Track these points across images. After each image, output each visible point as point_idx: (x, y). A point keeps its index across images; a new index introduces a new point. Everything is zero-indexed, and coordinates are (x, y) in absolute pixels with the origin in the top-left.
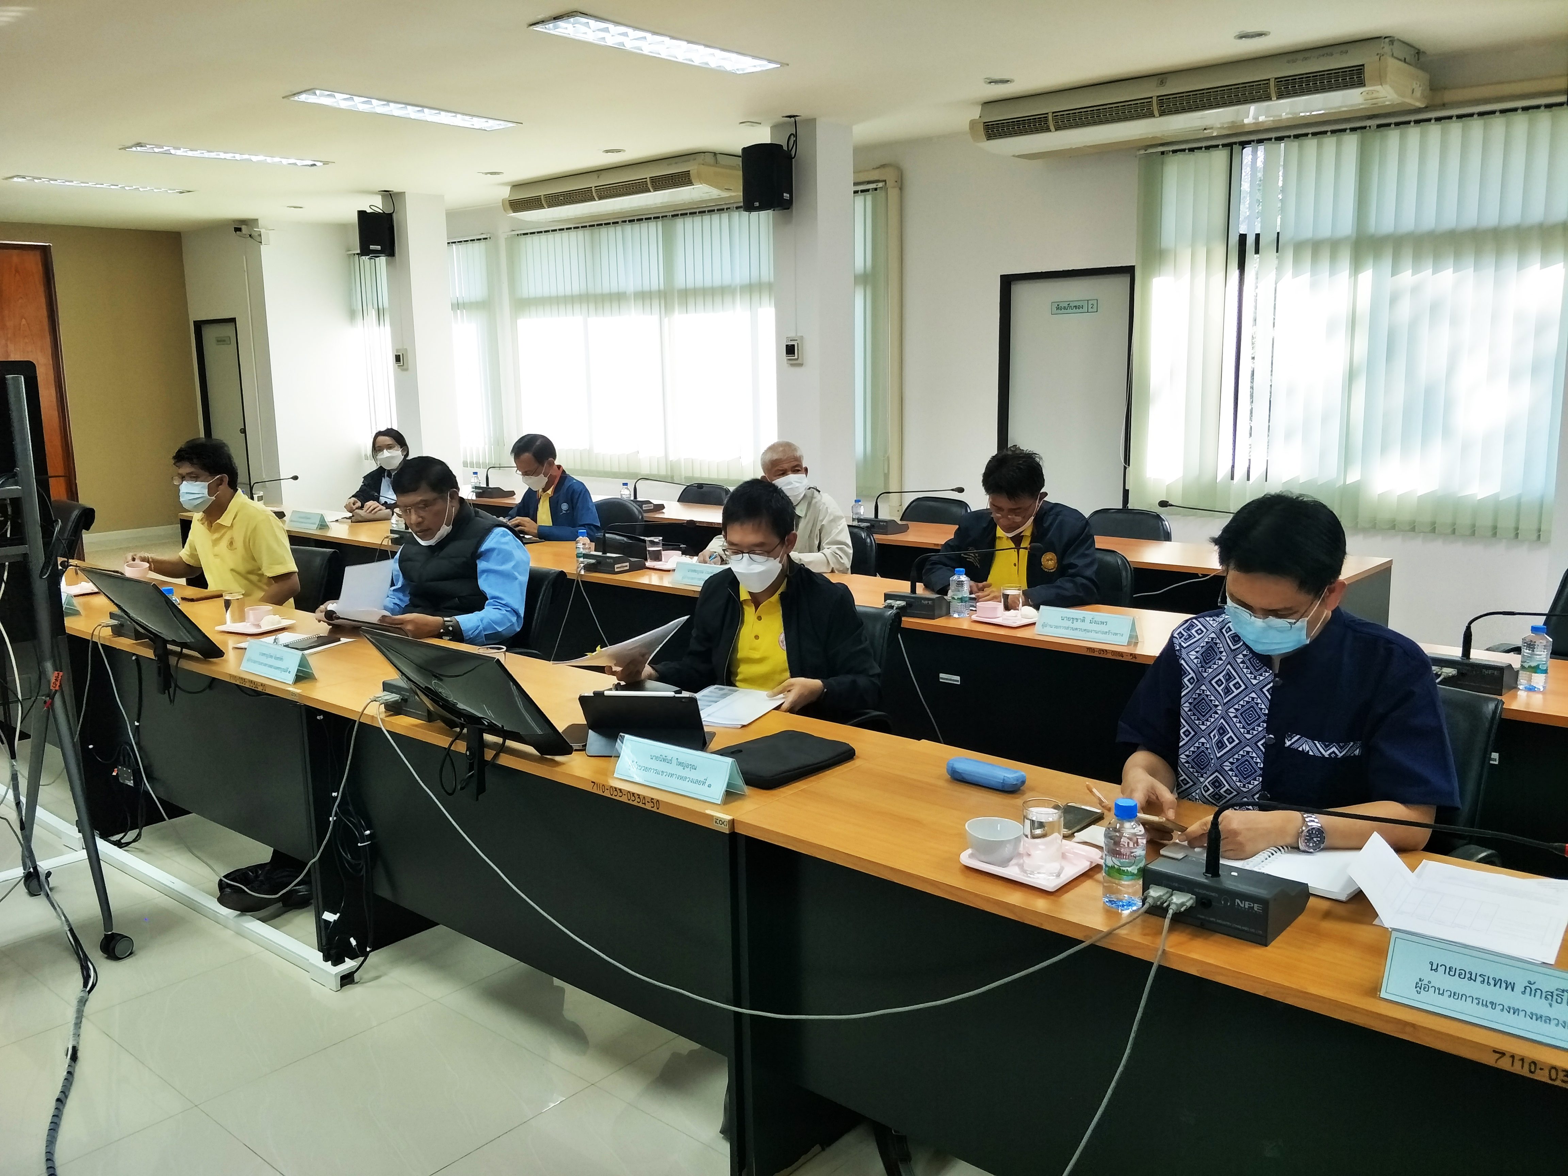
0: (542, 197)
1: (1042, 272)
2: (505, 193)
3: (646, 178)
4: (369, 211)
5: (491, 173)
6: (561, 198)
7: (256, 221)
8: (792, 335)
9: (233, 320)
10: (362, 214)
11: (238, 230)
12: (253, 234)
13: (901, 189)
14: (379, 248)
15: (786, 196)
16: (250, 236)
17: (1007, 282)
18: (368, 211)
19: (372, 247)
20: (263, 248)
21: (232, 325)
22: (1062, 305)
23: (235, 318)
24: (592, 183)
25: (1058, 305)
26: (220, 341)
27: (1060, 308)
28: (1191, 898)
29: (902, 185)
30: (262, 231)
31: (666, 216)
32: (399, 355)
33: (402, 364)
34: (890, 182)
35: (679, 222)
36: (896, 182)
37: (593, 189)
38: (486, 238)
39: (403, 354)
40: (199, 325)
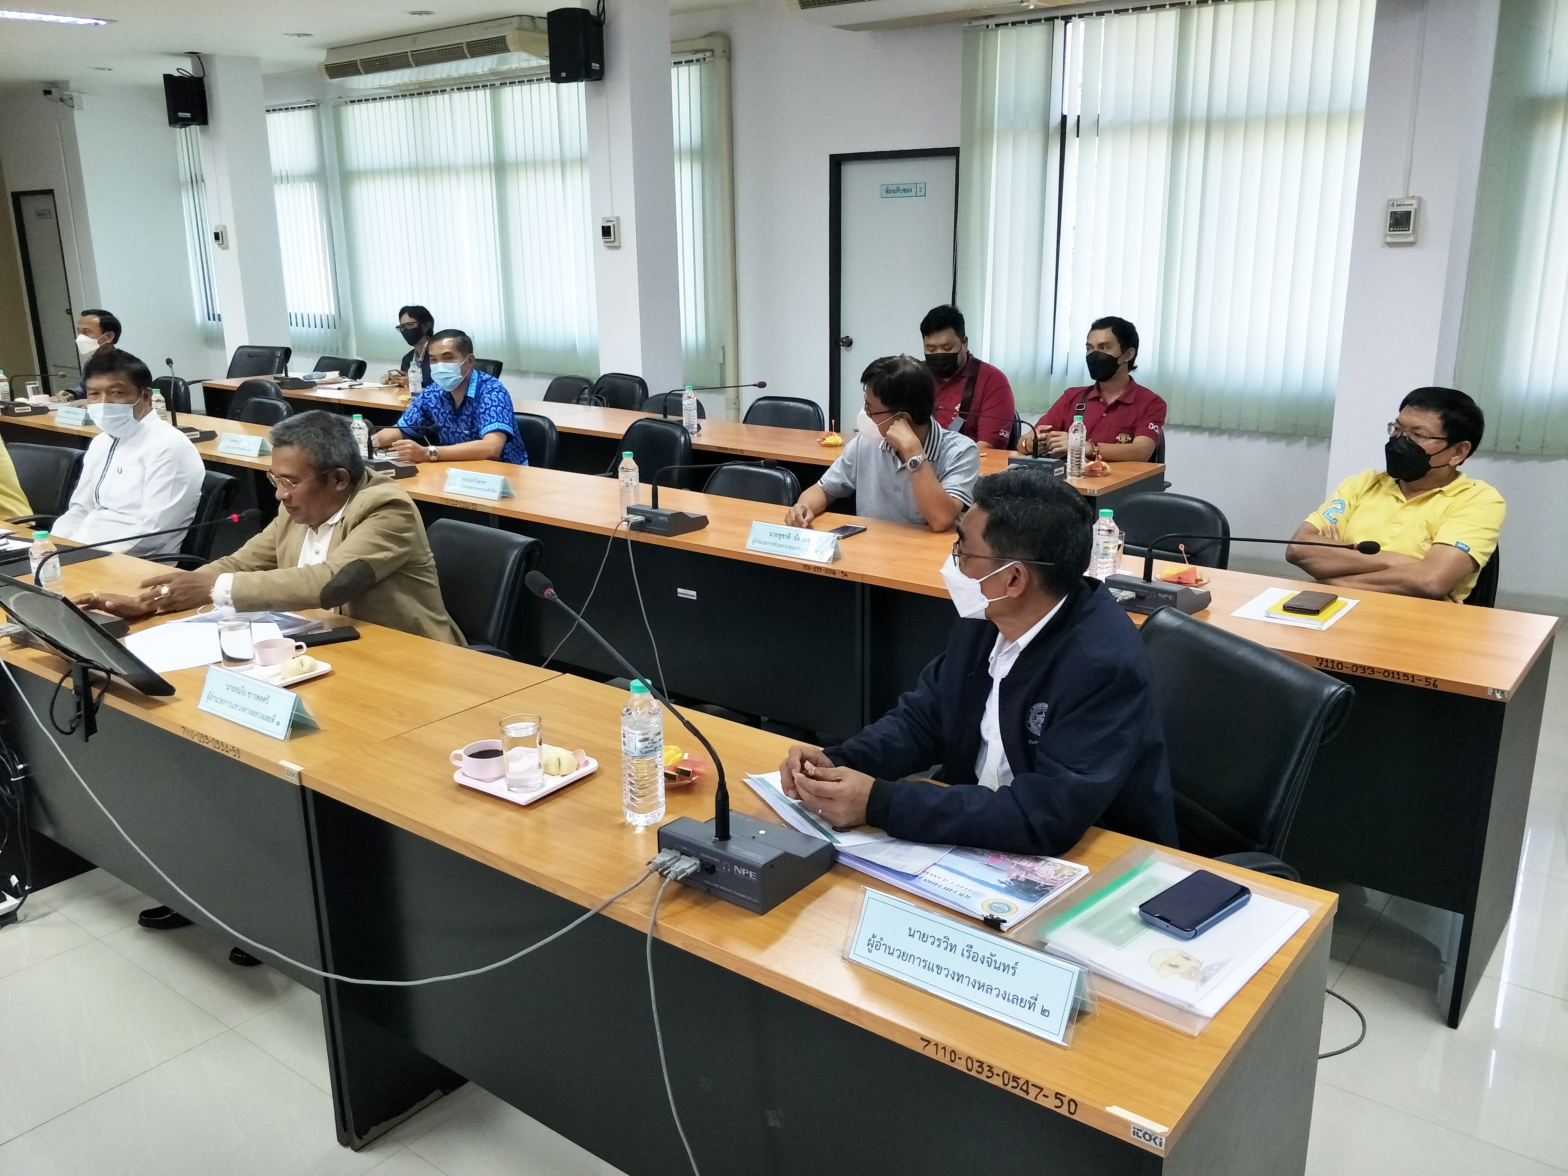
0: (358, 62)
1: (870, 152)
2: (321, 57)
3: (462, 43)
4: (176, 74)
5: (299, 35)
6: (378, 63)
7: (68, 83)
8: (608, 215)
9: (50, 192)
10: (168, 78)
11: (47, 92)
12: (65, 97)
13: (729, 59)
14: (188, 115)
15: (595, 66)
16: (61, 99)
17: (837, 162)
18: (174, 75)
19: (181, 114)
20: (76, 113)
21: (50, 197)
22: (891, 188)
23: (53, 190)
24: (408, 47)
25: (887, 188)
26: (41, 215)
27: (889, 191)
28: (696, 864)
29: (730, 55)
30: (74, 94)
31: (494, 85)
32: (218, 233)
33: (221, 242)
34: (718, 52)
35: (507, 91)
36: (724, 51)
37: (409, 54)
38: (314, 106)
39: (222, 232)
40: (17, 197)
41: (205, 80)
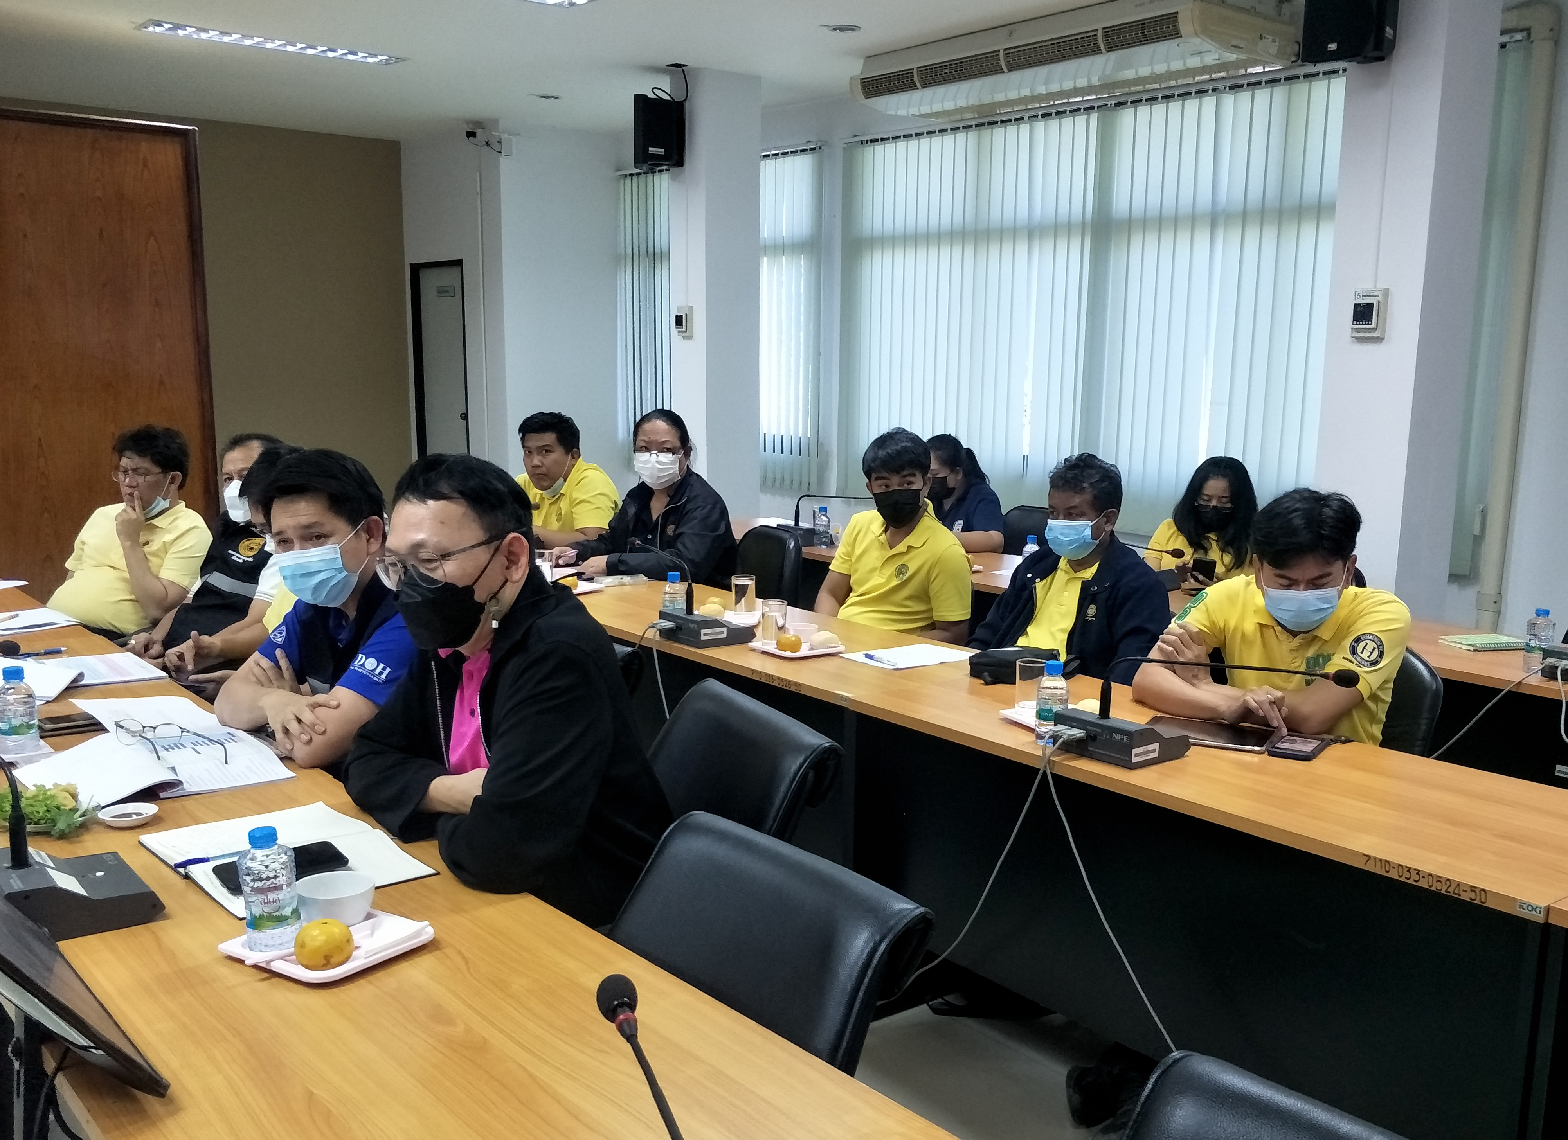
2: (856, 68)
3: (1095, 31)
4: (651, 95)
5: (841, 29)
6: (946, 71)
7: (496, 121)
8: (1367, 288)
9: (459, 263)
10: (640, 99)
11: (471, 134)
12: (492, 141)
14: (661, 151)
15: (1390, 32)
16: (487, 143)
18: (649, 96)
19: (651, 153)
20: (503, 161)
21: (456, 271)
23: (462, 260)
24: (999, 44)
26: (442, 291)
29: (1559, 35)
30: (504, 136)
31: (1107, 105)
32: (681, 316)
33: (684, 329)
34: (1540, 31)
35: (1127, 115)
36: (1551, 30)
37: (1001, 53)
38: (814, 149)
39: (686, 315)
40: (416, 269)
41: (687, 104)
